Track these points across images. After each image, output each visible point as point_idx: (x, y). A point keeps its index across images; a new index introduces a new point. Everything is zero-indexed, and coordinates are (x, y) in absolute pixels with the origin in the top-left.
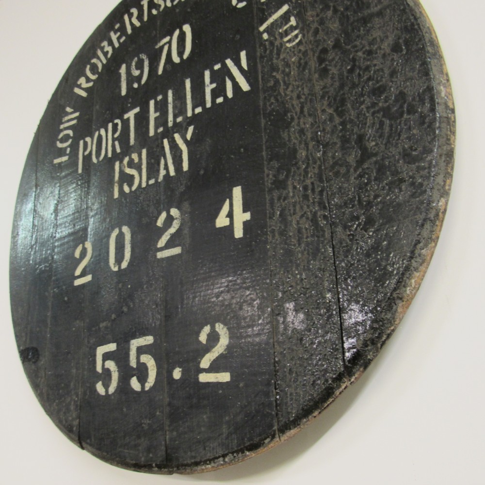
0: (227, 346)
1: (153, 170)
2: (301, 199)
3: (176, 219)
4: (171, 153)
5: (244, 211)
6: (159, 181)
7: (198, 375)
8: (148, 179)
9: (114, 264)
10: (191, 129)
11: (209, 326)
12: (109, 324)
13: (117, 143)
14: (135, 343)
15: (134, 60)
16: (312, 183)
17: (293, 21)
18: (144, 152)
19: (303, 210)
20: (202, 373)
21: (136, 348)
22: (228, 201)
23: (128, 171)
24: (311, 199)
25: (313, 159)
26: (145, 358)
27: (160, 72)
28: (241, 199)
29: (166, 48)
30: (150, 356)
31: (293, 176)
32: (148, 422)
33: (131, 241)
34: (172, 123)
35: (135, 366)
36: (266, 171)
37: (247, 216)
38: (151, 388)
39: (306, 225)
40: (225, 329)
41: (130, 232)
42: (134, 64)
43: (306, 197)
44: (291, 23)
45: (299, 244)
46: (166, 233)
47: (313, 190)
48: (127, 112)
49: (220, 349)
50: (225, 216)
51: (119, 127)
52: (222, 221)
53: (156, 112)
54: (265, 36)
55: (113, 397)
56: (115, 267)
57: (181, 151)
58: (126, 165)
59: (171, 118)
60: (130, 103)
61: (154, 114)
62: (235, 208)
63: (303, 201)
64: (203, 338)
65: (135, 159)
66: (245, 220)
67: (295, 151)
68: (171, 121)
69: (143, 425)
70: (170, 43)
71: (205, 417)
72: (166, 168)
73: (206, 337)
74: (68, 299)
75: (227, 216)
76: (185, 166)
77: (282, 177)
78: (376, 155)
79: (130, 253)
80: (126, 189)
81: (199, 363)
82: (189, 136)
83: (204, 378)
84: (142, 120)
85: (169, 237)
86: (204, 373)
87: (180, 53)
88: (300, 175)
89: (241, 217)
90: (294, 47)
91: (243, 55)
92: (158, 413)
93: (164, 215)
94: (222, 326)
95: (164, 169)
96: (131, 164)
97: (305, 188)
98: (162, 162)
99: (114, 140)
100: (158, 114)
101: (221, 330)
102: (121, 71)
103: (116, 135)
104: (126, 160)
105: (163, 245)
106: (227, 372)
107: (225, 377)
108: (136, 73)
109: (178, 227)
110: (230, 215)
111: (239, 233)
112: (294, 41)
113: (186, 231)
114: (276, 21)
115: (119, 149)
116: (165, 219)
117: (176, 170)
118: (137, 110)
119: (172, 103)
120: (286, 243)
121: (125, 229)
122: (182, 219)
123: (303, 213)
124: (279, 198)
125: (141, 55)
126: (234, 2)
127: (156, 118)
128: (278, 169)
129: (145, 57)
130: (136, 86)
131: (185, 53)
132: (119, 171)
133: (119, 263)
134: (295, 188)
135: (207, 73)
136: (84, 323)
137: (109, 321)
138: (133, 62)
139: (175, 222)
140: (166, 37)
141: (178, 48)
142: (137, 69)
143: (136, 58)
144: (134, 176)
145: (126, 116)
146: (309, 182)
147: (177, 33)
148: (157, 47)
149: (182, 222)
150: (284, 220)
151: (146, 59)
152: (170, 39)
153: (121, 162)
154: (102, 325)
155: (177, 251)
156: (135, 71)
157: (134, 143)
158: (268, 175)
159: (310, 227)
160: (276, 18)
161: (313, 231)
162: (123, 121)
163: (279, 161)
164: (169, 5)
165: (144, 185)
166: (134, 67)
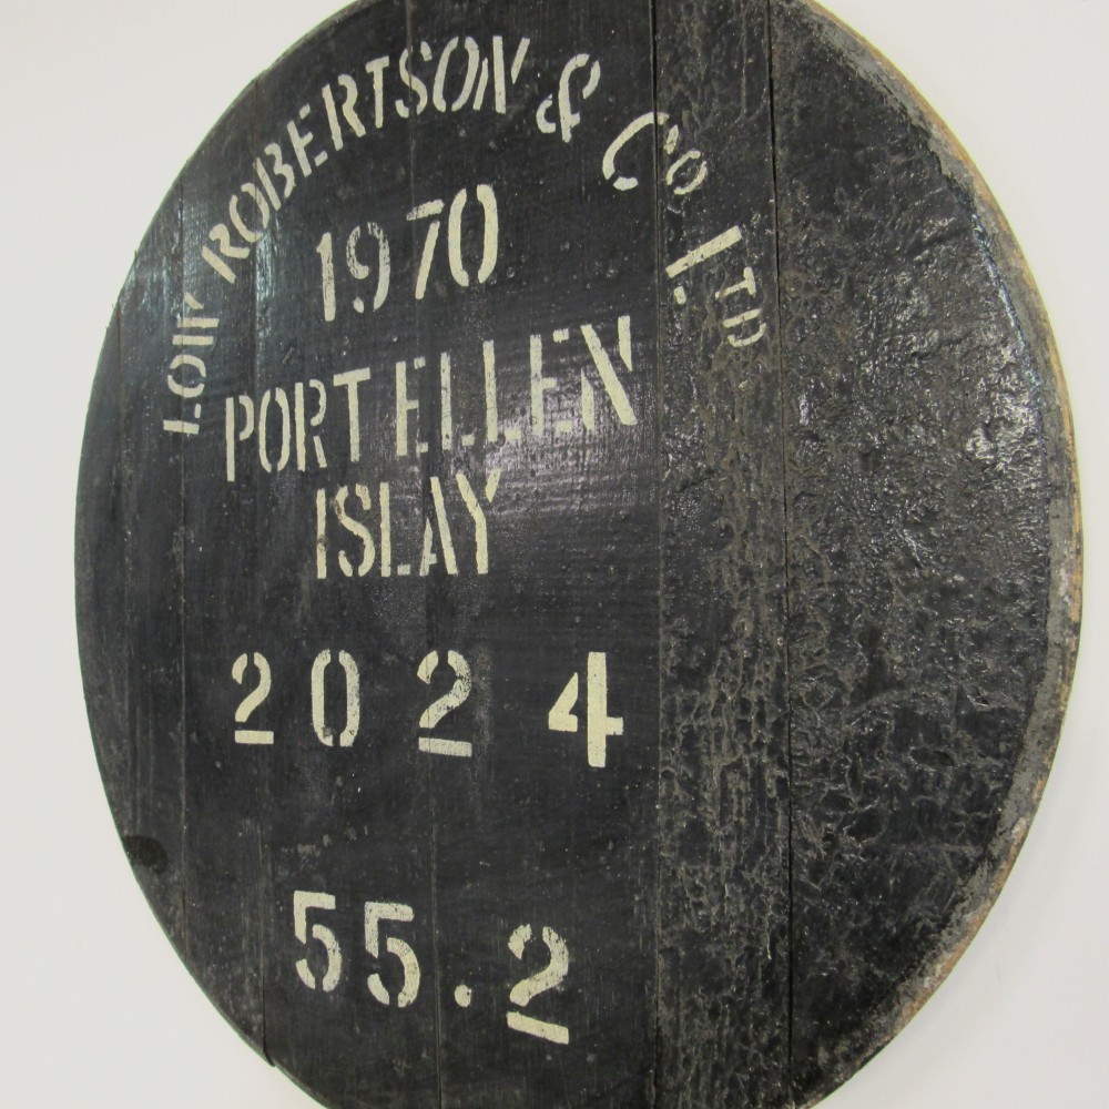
0: (564, 977)
1: (406, 549)
2: (734, 728)
3: (461, 678)
4: (448, 516)
5: (612, 712)
6: (421, 574)
7: (505, 1013)
8: (396, 559)
9: (324, 729)
10: (494, 477)
11: (528, 926)
12: (318, 854)
13: (317, 440)
14: (376, 911)
15: (354, 232)
16: (761, 702)
17: (749, 282)
18: (384, 489)
19: (735, 754)
20: (512, 1011)
21: (377, 920)
22: (575, 679)
23: (347, 522)
24: (754, 735)
26: (396, 946)
27: (420, 293)
28: (605, 684)
29: (434, 230)
30: (406, 946)
31: (721, 670)
32: (405, 1065)
33: (359, 692)
34: (450, 441)
35: (376, 955)
36: (663, 639)
37: (616, 726)
38: (410, 1007)
39: (737, 783)
40: (562, 944)
41: (356, 670)
42: (352, 242)
43: (744, 726)
44: (743, 285)
45: (723, 823)
46: (439, 703)
47: (761, 717)
48: (342, 370)
49: (550, 979)
50: (569, 710)
51: (323, 402)
52: (560, 718)
53: (410, 396)
54: (680, 295)
55: (332, 998)
56: (325, 736)
57: (473, 523)
58: (343, 509)
59: (447, 427)
60: (345, 348)
61: (405, 400)
62: (591, 699)
63: (737, 733)
64: (518, 942)
65: (364, 501)
66: (611, 732)
67: (731, 614)
68: (447, 437)
69: (395, 1068)
70: (443, 217)
71: (517, 1092)
72: (437, 548)
73: (523, 947)
74: (223, 765)
75: (573, 712)
76: (482, 565)
77: (694, 664)
78: (901, 685)
79: (358, 718)
80: (345, 566)
81: (509, 991)
82: (490, 491)
83: (516, 1021)
84: (377, 397)
85: (444, 712)
86: (518, 1013)
87: (472, 261)
88: (735, 672)
89: (603, 727)
90: (745, 350)
91: (624, 323)
92: (424, 1055)
93: (430, 663)
94: (555, 936)
95: (433, 551)
96: (353, 507)
97: (744, 706)
98: (429, 532)
99: (310, 431)
100: (415, 404)
101: (554, 943)
102: (319, 249)
103: (316, 421)
104: (342, 494)
105: (432, 725)
106: (562, 1025)
107: (559, 1034)
108: (361, 272)
109: (465, 699)
110: (580, 710)
111: (597, 757)
112: (746, 336)
113: (482, 714)
114: (707, 262)
115: (324, 460)
116: (436, 670)
117: (460, 563)
118: (364, 374)
119: (449, 390)
120: (694, 810)
121: (345, 659)
122: (473, 683)
123: (735, 760)
124: (687, 709)
125: (369, 225)
126: (608, 168)
127: (411, 413)
128: (689, 642)
129: (380, 236)
130: (359, 306)
131: (483, 266)
132: (324, 514)
133: (336, 732)
134: (722, 698)
135: (536, 343)
136: (262, 830)
137: (317, 847)
138: (351, 237)
139: (458, 683)
140: (432, 201)
141: (463, 244)
142: (362, 260)
143: (358, 229)
144: (362, 540)
145: (338, 380)
146: (752, 695)
147: (461, 199)
148: (411, 217)
149: (474, 691)
150: (693, 760)
151: (384, 241)
152: (443, 209)
153: (330, 495)
154: (301, 849)
155: (461, 749)
156: (356, 263)
157: (360, 458)
158: (668, 649)
159: (747, 794)
160: (707, 255)
161: (753, 806)
162: (330, 389)
163: (691, 624)
164: (441, 105)
165: (386, 571)
166: (353, 252)
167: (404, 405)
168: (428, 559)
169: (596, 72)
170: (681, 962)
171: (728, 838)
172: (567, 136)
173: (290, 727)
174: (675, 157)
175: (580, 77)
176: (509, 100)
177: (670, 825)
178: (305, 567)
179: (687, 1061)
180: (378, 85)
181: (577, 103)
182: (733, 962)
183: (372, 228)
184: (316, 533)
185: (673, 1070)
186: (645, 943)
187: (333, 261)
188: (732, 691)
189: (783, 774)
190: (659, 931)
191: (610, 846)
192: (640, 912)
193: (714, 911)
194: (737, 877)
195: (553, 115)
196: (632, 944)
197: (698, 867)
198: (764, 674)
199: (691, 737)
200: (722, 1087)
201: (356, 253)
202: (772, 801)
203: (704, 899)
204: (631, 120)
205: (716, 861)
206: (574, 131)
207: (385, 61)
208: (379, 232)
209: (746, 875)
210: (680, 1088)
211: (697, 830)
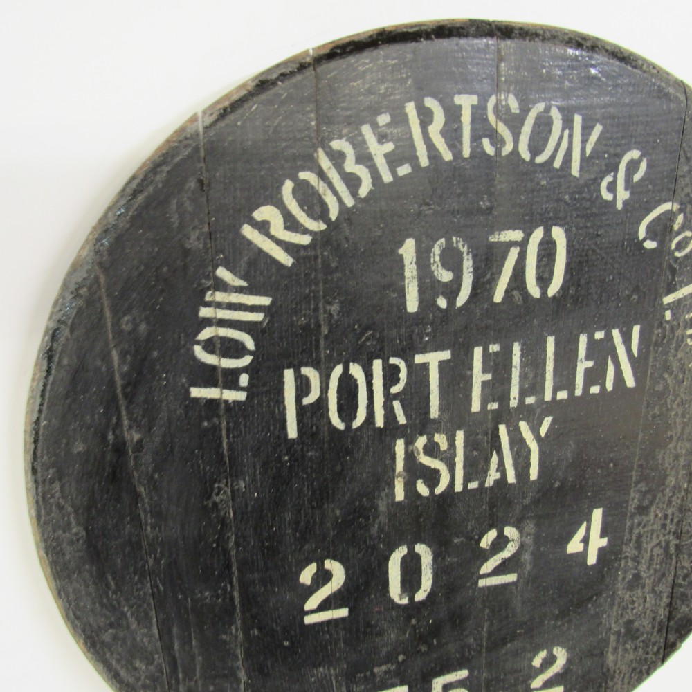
0: (564, 665)
1: (475, 468)
2: (659, 528)
3: (513, 540)
4: (511, 449)
5: (602, 536)
6: (487, 485)
8: (467, 480)
9: (401, 595)
10: (547, 422)
11: (545, 651)
13: (397, 405)
14: (440, 682)
15: (439, 242)
16: (673, 514)
18: (460, 436)
19: (658, 538)
21: (442, 686)
22: (584, 524)
23: (425, 460)
24: (668, 529)
25: (680, 488)
27: (498, 297)
28: (600, 523)
29: (514, 254)
31: (658, 504)
33: (433, 566)
34: (516, 401)
36: (632, 494)
37: (604, 542)
39: (658, 551)
40: (564, 651)
41: (430, 553)
42: (437, 250)
43: (664, 526)
46: (495, 557)
47: (672, 520)
48: (424, 350)
49: (555, 669)
50: (579, 541)
51: (403, 375)
52: (574, 546)
53: (484, 371)
54: (668, 315)
57: (529, 451)
58: (421, 451)
59: (515, 392)
60: (427, 335)
61: (481, 374)
62: (591, 533)
64: (537, 662)
65: (441, 445)
66: (601, 546)
67: (666, 476)
68: (515, 398)
70: (523, 245)
72: (501, 467)
73: (541, 661)
75: (581, 541)
76: (534, 473)
77: (646, 503)
79: (431, 581)
80: (423, 489)
81: (530, 684)
82: (543, 431)
84: (456, 376)
85: (499, 562)
87: (544, 280)
89: (598, 542)
91: (636, 329)
93: (492, 535)
94: (560, 649)
95: (497, 470)
96: (431, 450)
97: (666, 517)
98: (495, 459)
99: (389, 398)
100: (488, 377)
101: (559, 653)
102: (401, 251)
103: (395, 390)
104: (421, 442)
105: (489, 570)
106: (560, 686)
107: (557, 691)
108: (446, 276)
109: (515, 551)
110: (586, 540)
111: (592, 560)
113: (527, 557)
114: (685, 298)
115: (404, 418)
116: (495, 540)
117: (518, 476)
118: (446, 355)
119: (518, 368)
120: (636, 569)
121: (420, 549)
122: (521, 542)
123: (658, 542)
124: (639, 524)
125: (454, 239)
126: (642, 233)
127: (484, 384)
128: (644, 494)
129: (465, 249)
130: (442, 303)
131: (552, 285)
132: (403, 456)
133: (411, 594)
134: (656, 516)
135: (583, 340)
136: (335, 669)
137: (392, 664)
138: (436, 246)
139: (510, 544)
140: (514, 230)
141: (538, 267)
142: (446, 265)
143: (443, 240)
144: (439, 471)
145: (419, 359)
146: (669, 512)
147: (538, 234)
148: (494, 238)
149: (522, 546)
150: (639, 546)
151: (468, 254)
152: (523, 238)
153: (409, 442)
154: (376, 670)
155: (511, 578)
156: (440, 268)
157: (439, 416)
158: (633, 499)
159: (661, 555)
160: (686, 294)
161: (663, 559)
162: (410, 365)
163: (647, 485)
164: (526, 155)
165: (458, 488)
166: (437, 258)
167: (479, 377)
168: (493, 476)
169: (643, 166)
170: (622, 635)
171: (650, 577)
172: (619, 206)
173: (367, 600)
174: (678, 233)
175: (633, 166)
176: (582, 169)
177: (624, 579)
178: (383, 494)
179: (620, 673)
180: (466, 118)
181: (629, 184)
182: (646, 626)
183: (457, 242)
184: (394, 470)
185: (613, 678)
186: (606, 634)
187: (416, 263)
188: (661, 512)
189: (677, 542)
190: (613, 626)
191: (595, 598)
192: (606, 621)
193: (641, 608)
194: (653, 591)
195: (612, 187)
196: (600, 637)
197: (635, 593)
198: (676, 501)
199: (640, 536)
200: (635, 675)
201: (440, 260)
202: (672, 555)
203: (636, 605)
204: (659, 205)
205: (643, 587)
206: (625, 203)
207: (474, 99)
208: (464, 247)
209: (656, 588)
210: (615, 684)
211: (637, 577)
